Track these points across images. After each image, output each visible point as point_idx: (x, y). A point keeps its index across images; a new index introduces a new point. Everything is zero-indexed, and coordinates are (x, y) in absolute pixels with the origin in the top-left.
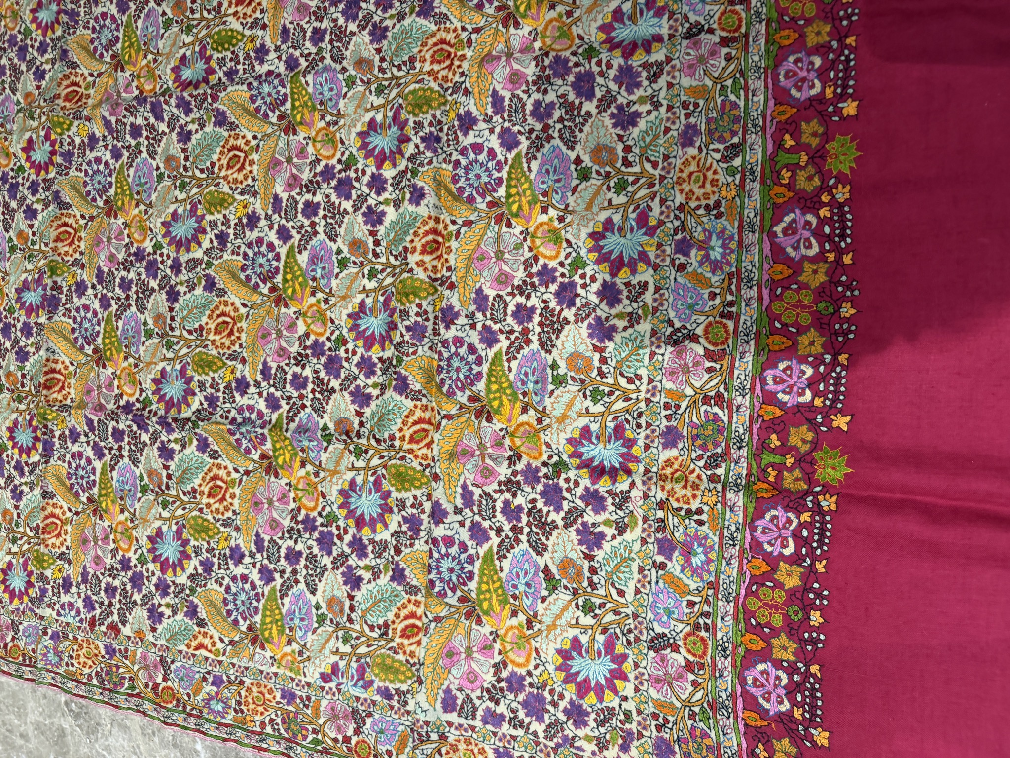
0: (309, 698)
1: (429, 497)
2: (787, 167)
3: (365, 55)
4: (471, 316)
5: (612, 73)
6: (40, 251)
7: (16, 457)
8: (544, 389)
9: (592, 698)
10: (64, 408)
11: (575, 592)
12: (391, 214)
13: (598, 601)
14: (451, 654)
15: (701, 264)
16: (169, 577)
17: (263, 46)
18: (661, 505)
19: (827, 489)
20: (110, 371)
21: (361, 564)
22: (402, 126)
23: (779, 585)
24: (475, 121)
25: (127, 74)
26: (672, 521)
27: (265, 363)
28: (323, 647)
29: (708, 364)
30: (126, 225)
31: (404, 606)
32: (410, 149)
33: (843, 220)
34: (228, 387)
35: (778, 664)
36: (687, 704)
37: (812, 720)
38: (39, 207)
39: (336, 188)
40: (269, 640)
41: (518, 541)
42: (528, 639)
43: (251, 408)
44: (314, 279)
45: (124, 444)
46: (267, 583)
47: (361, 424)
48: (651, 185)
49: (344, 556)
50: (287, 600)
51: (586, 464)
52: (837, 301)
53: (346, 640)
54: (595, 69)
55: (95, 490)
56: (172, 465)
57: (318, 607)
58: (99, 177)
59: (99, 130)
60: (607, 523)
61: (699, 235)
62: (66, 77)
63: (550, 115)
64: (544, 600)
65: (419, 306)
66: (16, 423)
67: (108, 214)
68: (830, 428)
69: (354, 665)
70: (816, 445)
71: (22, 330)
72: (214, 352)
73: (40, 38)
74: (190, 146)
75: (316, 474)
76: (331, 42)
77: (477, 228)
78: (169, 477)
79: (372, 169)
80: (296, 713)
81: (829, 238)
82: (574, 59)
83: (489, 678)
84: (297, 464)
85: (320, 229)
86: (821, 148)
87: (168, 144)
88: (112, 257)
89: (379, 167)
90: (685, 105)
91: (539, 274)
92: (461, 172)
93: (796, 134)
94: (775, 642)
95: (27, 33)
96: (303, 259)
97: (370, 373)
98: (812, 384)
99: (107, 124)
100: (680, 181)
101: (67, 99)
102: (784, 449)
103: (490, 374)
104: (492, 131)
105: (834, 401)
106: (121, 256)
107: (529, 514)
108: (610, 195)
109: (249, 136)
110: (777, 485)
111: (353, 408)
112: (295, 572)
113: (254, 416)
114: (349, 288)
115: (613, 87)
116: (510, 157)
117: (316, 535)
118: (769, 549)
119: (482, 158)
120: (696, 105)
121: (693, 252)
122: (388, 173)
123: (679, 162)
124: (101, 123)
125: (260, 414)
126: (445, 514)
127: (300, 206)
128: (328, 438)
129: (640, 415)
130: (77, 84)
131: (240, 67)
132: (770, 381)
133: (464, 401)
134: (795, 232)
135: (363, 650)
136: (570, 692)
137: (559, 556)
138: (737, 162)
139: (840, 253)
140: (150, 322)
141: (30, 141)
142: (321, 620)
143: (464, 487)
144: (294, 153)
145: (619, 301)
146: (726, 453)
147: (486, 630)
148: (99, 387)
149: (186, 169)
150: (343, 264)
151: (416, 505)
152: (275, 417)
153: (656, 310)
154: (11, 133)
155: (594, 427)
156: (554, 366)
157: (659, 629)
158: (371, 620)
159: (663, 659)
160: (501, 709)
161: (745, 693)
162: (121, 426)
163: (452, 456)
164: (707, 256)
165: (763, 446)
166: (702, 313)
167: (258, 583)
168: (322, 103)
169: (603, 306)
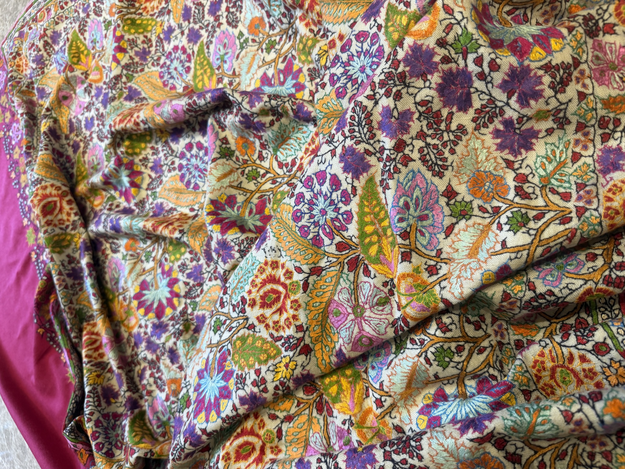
5: (498, 77)
63: (405, 129)
65: (258, 372)
90: (602, 122)
92: (304, 207)
104: (334, 153)
108: (503, 235)
116: (359, 185)
123: (603, 190)
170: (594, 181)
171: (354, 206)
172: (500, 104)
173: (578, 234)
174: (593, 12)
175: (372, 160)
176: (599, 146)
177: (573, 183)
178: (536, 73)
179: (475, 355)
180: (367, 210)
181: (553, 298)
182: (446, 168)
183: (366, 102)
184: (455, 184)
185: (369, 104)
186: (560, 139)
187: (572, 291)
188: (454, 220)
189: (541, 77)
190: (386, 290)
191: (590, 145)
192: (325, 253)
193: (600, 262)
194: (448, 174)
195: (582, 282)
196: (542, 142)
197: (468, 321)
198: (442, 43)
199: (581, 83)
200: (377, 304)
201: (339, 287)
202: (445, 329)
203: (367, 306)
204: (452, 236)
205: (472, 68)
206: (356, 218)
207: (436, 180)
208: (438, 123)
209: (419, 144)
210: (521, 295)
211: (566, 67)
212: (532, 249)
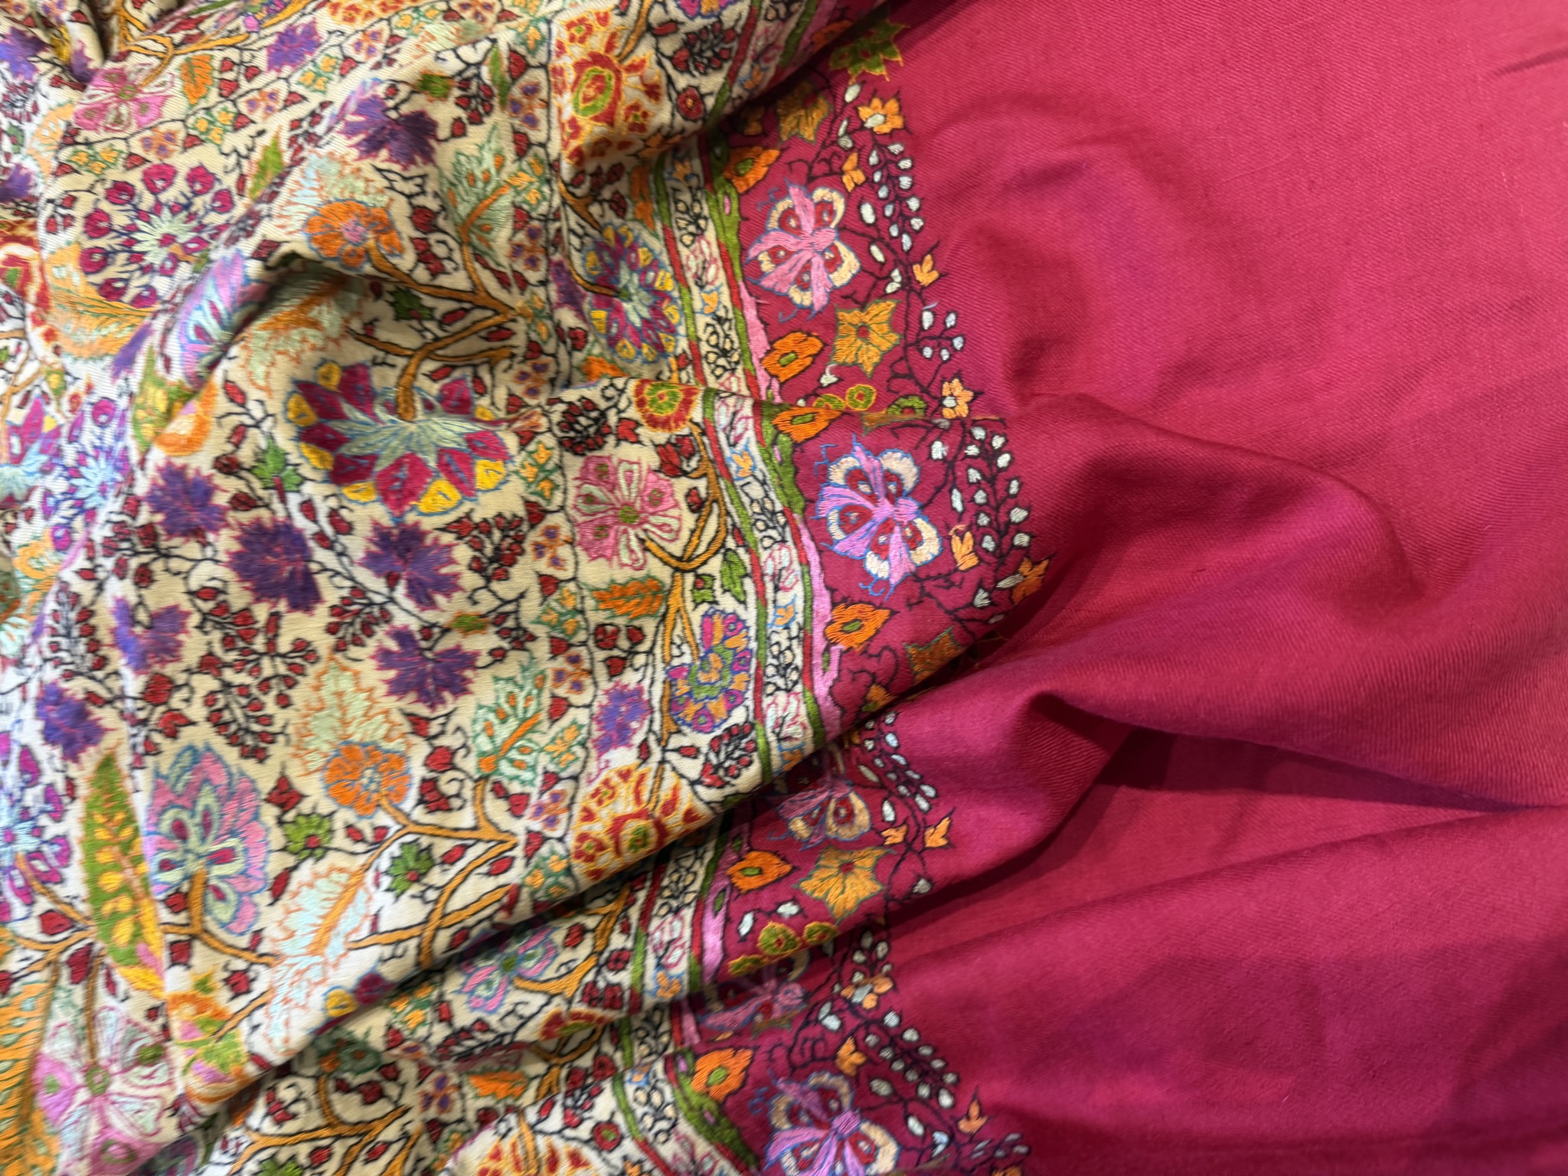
54: (302, 523)
63: (170, 650)
82: (229, 483)
90: (603, 636)
115: (370, 580)
116: (81, 774)
120: (636, 635)
123: (584, 792)
170: (574, 769)
171: (72, 825)
172: (378, 599)
173: (525, 894)
174: (593, 394)
175: (106, 716)
176: (605, 684)
177: (540, 770)
178: (436, 539)
179: (357, 1165)
180: (102, 834)
181: (489, 1037)
182: (270, 738)
183: (79, 586)
184: (294, 773)
185: (84, 589)
186: (524, 669)
187: (525, 1021)
188: (291, 861)
189: (449, 547)
190: (155, 1026)
191: (587, 681)
192: (16, 939)
193: (585, 949)
194: (278, 751)
195: (540, 1000)
196: (486, 676)
197: (344, 1088)
198: (228, 466)
199: (548, 555)
200: (138, 1062)
201: (52, 1024)
202: (280, 1113)
203: (115, 1068)
204: (285, 898)
205: (300, 521)
206: (78, 854)
207: (250, 766)
208: (248, 636)
209: (205, 683)
210: (422, 1032)
211: (507, 524)
212: (428, 933)
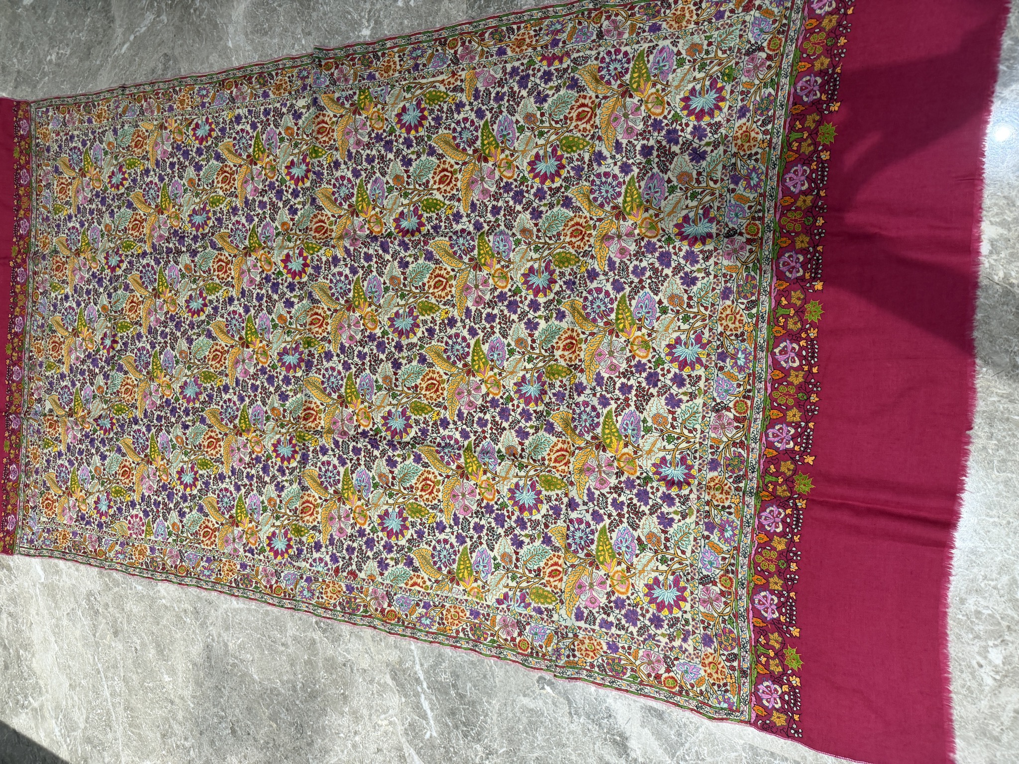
0: (488, 615)
1: (566, 495)
2: (783, 316)
3: (528, 226)
4: (593, 389)
5: (682, 254)
6: (296, 329)
7: (279, 463)
8: (638, 434)
9: (666, 612)
10: (316, 432)
11: (656, 552)
12: (543, 324)
13: (670, 557)
14: (581, 587)
15: (732, 367)
16: (393, 541)
17: (458, 212)
18: (708, 503)
19: (801, 496)
20: (350, 410)
21: (523, 533)
22: (552, 273)
23: (774, 549)
24: (597, 275)
25: (361, 219)
26: (714, 512)
27: (460, 410)
28: (499, 583)
29: (736, 424)
30: (361, 317)
31: (551, 559)
32: (556, 288)
33: (813, 348)
34: (435, 423)
35: (772, 592)
36: (721, 615)
37: (790, 623)
38: (296, 300)
39: (507, 306)
40: (463, 579)
41: (621, 522)
42: (627, 578)
43: (450, 437)
44: (492, 361)
45: (362, 456)
46: (461, 544)
47: (523, 450)
48: (704, 320)
49: (512, 529)
50: (474, 555)
51: (664, 479)
52: (809, 393)
53: (513, 579)
54: (672, 251)
55: (340, 486)
56: (396, 471)
57: (495, 559)
58: (340, 285)
59: (340, 254)
60: (676, 512)
61: (731, 350)
62: (316, 216)
63: (643, 274)
64: (637, 556)
65: (561, 381)
66: (279, 441)
67: (348, 309)
68: (803, 463)
69: (518, 594)
70: (795, 472)
71: (283, 381)
72: (426, 402)
73: (293, 186)
74: (408, 271)
75: (494, 479)
76: (505, 215)
77: (597, 337)
78: (394, 478)
79: (531, 297)
80: (480, 625)
81: (805, 358)
82: (659, 244)
83: (603, 601)
84: (481, 472)
85: (497, 330)
86: (802, 306)
87: (392, 268)
88: (351, 338)
89: (536, 295)
90: (725, 275)
91: (635, 366)
92: (588, 304)
93: (788, 298)
94: (771, 580)
95: (283, 181)
96: (485, 348)
97: (528, 419)
98: (794, 438)
99: (347, 251)
100: (721, 319)
101: (316, 231)
102: (778, 474)
103: (604, 424)
104: (608, 280)
105: (805, 448)
106: (358, 337)
107: (628, 506)
108: (679, 323)
109: (449, 269)
110: (773, 494)
111: (517, 440)
112: (480, 537)
113: (452, 442)
114: (515, 367)
115: (682, 262)
116: (619, 296)
117: (494, 515)
118: (768, 528)
119: (602, 296)
120: (731, 276)
121: (728, 360)
122: (541, 299)
123: (720, 308)
124: (342, 250)
125: (457, 441)
126: (578, 505)
127: (484, 316)
128: (502, 458)
129: (696, 451)
130: (323, 221)
131: (442, 224)
132: (771, 435)
133: (589, 438)
134: (786, 353)
135: (524, 584)
136: (653, 609)
137: (646, 531)
138: (754, 311)
139: (811, 366)
140: (380, 380)
141: (288, 255)
142: (497, 566)
143: (589, 489)
144: (480, 282)
145: (684, 385)
146: (745, 475)
147: (602, 573)
148: (343, 420)
149: (404, 285)
150: (511, 352)
151: (558, 499)
152: (466, 443)
153: (706, 392)
154: (272, 248)
155: (668, 457)
156: (645, 421)
157: (705, 573)
158: (529, 566)
159: (707, 589)
160: (611, 619)
161: (754, 608)
162: (359, 445)
163: (581, 471)
164: (736, 363)
165: (766, 471)
166: (732, 395)
167: (455, 544)
168: (498, 253)
169: (675, 387)
171: (615, 306)
172: (683, 265)
175: (627, 286)
178: (697, 253)
180: (621, 308)
182: (659, 292)
184: (663, 298)
188: (660, 314)
189: (699, 255)
192: (598, 326)
196: (700, 282)
201: (603, 342)
204: (659, 321)
206: (615, 311)
207: (655, 296)
208: (658, 272)
209: (649, 281)
211: (710, 251)
